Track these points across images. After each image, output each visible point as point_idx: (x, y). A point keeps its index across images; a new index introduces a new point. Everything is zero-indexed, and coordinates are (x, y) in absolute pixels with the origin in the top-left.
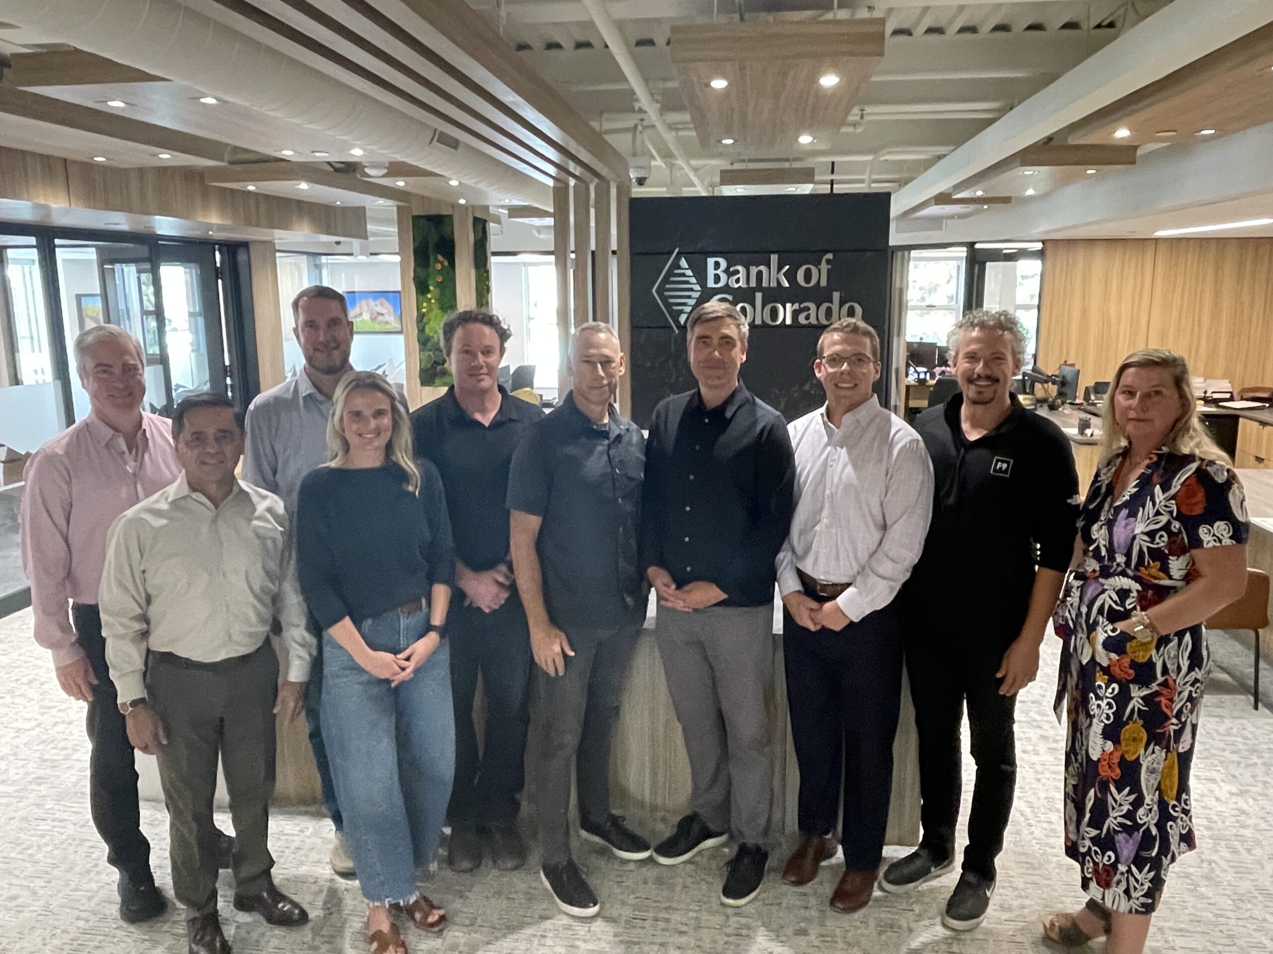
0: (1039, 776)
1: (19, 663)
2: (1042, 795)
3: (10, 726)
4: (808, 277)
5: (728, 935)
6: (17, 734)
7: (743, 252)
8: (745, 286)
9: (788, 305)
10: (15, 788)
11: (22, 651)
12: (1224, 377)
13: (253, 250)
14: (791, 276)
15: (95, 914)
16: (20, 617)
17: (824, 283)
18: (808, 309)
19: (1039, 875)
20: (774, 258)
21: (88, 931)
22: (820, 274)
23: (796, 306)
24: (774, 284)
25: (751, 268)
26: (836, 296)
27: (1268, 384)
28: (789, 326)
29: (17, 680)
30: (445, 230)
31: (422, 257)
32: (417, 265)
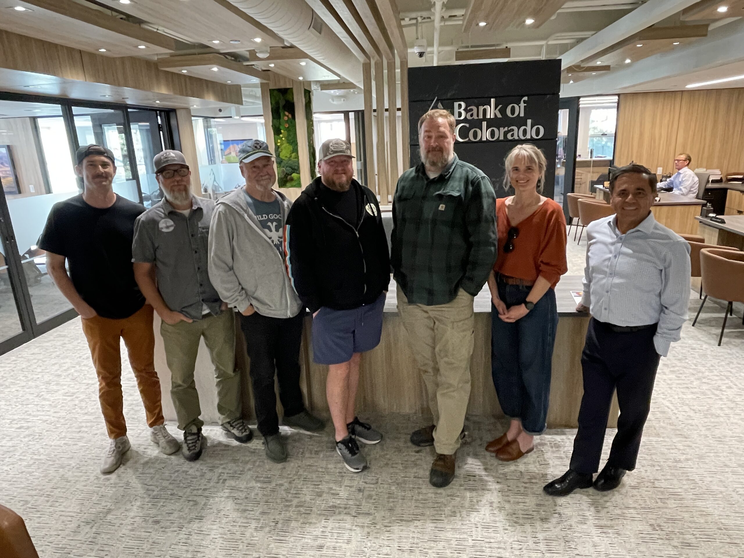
0: (671, 386)
1: (79, 348)
2: (676, 397)
3: (83, 382)
4: (513, 112)
5: (526, 483)
6: (87, 387)
7: (475, 98)
8: (476, 118)
9: (501, 129)
10: (94, 417)
11: (79, 341)
12: (717, 168)
13: (178, 113)
14: (503, 111)
15: (157, 487)
16: (73, 322)
17: (522, 115)
18: (513, 130)
19: (690, 441)
20: (493, 100)
21: (155, 497)
22: (520, 109)
23: (506, 129)
24: (492, 116)
25: (480, 107)
26: (529, 122)
27: (741, 171)
28: (501, 141)
29: (80, 357)
30: (289, 97)
31: (276, 113)
32: (273, 118)
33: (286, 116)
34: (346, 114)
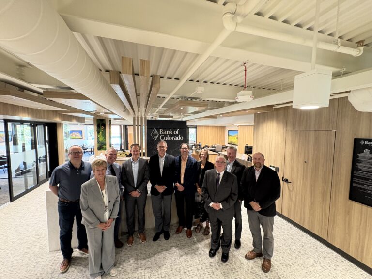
4: (175, 133)
14: (173, 132)
17: (178, 134)
20: (170, 129)
22: (177, 132)
24: (170, 134)
25: (167, 131)
26: (180, 135)
30: (103, 122)
31: (98, 126)
32: (97, 128)
33: (102, 128)
34: (120, 126)
